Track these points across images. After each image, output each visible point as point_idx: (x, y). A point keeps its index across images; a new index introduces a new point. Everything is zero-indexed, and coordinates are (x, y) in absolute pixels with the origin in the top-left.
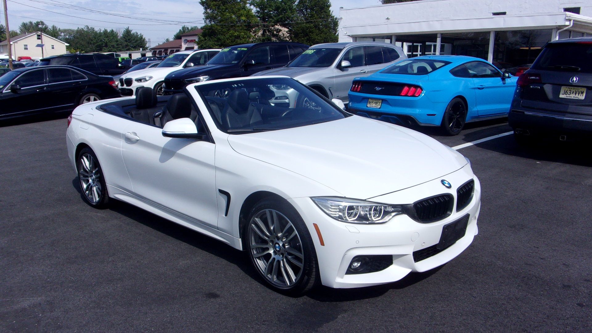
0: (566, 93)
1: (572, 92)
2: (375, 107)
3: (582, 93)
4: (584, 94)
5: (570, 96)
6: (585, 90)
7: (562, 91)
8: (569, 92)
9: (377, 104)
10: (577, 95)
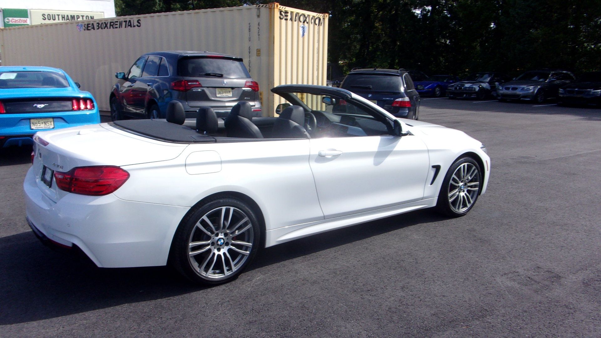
0: (220, 93)
1: (223, 92)
2: (45, 127)
3: (230, 92)
4: (231, 93)
5: (223, 94)
6: (230, 89)
7: (217, 92)
8: (221, 92)
9: (47, 124)
10: (227, 94)
